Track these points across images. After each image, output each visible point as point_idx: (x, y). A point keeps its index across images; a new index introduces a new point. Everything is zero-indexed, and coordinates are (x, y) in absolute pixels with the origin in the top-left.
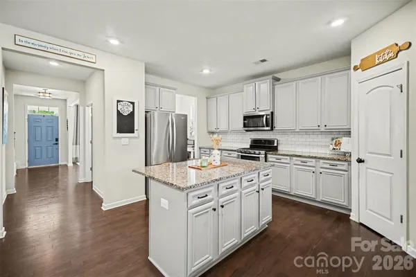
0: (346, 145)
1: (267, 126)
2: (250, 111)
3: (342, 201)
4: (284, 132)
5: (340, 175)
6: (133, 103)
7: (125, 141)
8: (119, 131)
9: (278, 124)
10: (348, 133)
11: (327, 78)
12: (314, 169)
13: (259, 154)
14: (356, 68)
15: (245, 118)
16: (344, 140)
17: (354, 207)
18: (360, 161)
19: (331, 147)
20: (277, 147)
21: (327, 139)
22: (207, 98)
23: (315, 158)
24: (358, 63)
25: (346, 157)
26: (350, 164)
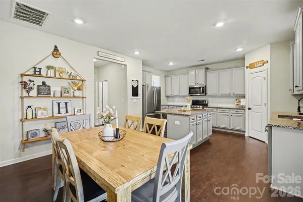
0: (243, 102)
1: (203, 93)
2: (193, 85)
3: (241, 128)
4: (212, 96)
5: (241, 116)
6: (138, 81)
7: (135, 101)
8: (133, 95)
9: (209, 92)
10: (244, 97)
11: (233, 70)
12: (228, 114)
13: (200, 107)
14: (247, 67)
15: (190, 89)
16: (242, 100)
17: (247, 130)
18: (249, 109)
19: (236, 104)
20: (207, 104)
21: (234, 100)
22: (165, 77)
23: (229, 108)
24: (248, 66)
25: (243, 108)
26: (245, 111)
